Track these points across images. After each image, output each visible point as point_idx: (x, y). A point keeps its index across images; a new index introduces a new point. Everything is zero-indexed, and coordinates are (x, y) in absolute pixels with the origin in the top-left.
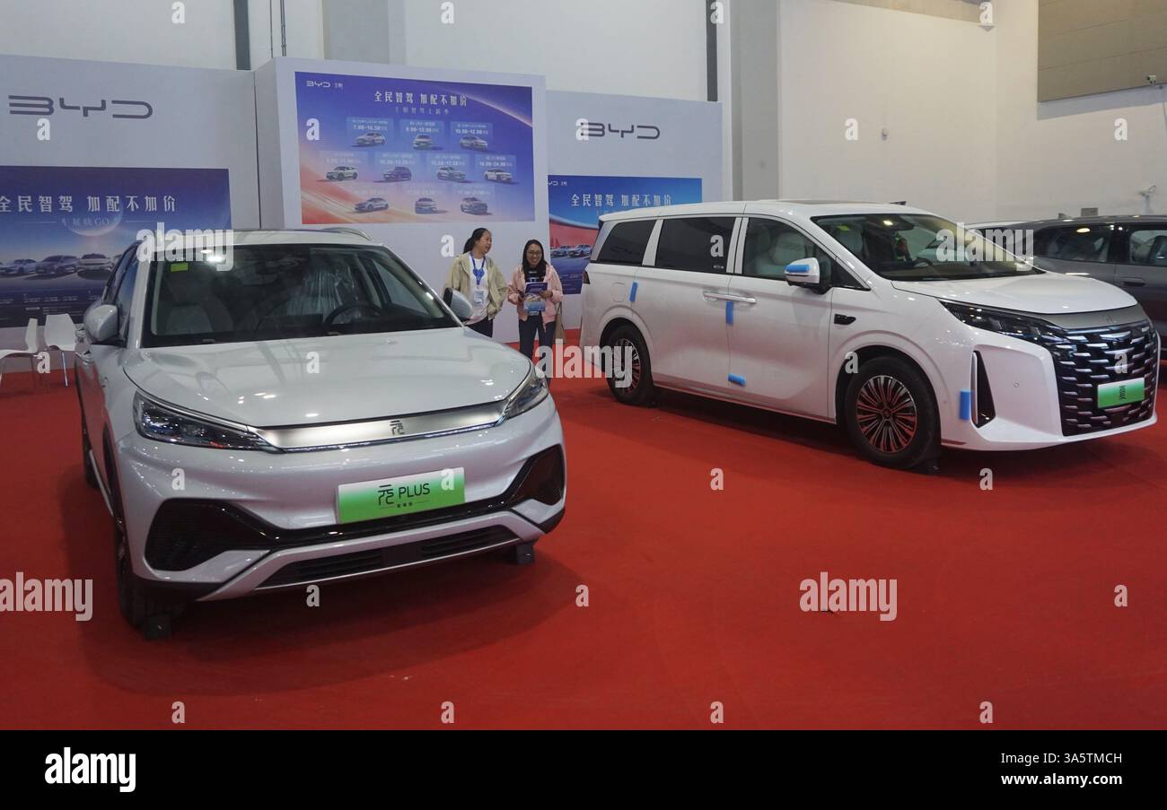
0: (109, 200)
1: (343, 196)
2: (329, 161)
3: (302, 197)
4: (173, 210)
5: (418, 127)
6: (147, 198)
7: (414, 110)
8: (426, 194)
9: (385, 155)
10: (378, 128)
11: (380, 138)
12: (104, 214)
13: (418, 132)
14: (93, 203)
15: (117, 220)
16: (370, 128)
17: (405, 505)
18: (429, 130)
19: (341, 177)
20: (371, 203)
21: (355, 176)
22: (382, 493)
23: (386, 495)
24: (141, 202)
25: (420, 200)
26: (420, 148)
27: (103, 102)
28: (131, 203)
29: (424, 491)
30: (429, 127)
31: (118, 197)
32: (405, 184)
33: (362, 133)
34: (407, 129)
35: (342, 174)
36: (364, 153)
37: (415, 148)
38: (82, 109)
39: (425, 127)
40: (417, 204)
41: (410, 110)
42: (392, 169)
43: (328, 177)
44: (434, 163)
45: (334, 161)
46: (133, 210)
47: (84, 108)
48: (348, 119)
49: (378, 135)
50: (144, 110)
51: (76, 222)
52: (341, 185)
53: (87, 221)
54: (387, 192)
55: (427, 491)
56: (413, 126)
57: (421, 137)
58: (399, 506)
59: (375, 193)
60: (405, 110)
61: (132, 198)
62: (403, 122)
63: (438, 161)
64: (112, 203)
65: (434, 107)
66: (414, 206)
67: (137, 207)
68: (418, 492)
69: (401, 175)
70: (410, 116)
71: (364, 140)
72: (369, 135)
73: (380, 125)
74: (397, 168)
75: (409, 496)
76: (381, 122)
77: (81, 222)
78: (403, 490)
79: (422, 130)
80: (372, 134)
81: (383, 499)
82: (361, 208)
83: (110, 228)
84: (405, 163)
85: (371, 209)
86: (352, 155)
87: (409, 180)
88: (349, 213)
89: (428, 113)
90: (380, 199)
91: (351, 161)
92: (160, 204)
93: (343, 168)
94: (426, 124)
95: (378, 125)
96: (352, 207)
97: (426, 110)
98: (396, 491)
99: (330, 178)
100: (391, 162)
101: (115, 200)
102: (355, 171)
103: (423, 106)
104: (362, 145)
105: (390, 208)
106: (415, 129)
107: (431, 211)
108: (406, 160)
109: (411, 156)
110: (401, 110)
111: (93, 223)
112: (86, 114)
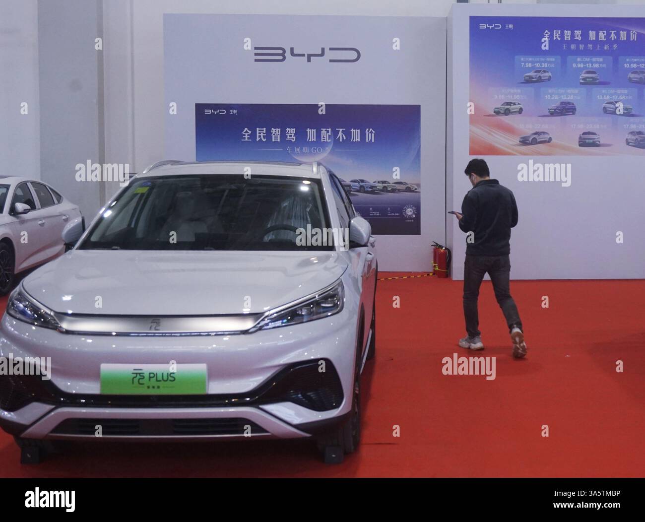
0: (323, 132)
1: (508, 130)
2: (498, 97)
3: (470, 131)
4: (373, 141)
5: (585, 63)
6: (352, 130)
7: (582, 47)
8: (589, 128)
9: (550, 91)
10: (545, 65)
11: (547, 74)
12: (319, 143)
13: (585, 68)
14: (311, 133)
15: (329, 149)
16: (537, 65)
17: (153, 387)
18: (596, 66)
19: (507, 112)
20: (534, 136)
21: (520, 111)
22: (135, 375)
23: (138, 377)
24: (348, 134)
25: (584, 134)
26: (586, 83)
27: (323, 49)
28: (340, 134)
29: (170, 378)
30: (597, 63)
31: (330, 129)
32: (569, 118)
33: (529, 70)
34: (574, 65)
35: (508, 109)
36: (530, 89)
37: (581, 83)
38: (306, 56)
39: (592, 63)
40: (580, 138)
41: (578, 47)
42: (558, 104)
43: (494, 112)
44: (599, 97)
45: (503, 97)
46: (341, 141)
47: (308, 55)
48: (517, 57)
49: (545, 72)
50: (354, 55)
51: (297, 150)
52: (506, 119)
53: (306, 149)
54: (552, 127)
55: (172, 379)
56: (580, 62)
57: (588, 72)
58: (148, 387)
59: (538, 128)
60: (573, 47)
61: (341, 130)
62: (570, 58)
63: (603, 95)
64: (325, 134)
65: (602, 43)
66: (578, 140)
67: (345, 138)
68: (165, 378)
69: (566, 109)
70: (577, 52)
71: (531, 77)
72: (536, 72)
73: (548, 63)
74: (562, 103)
75: (157, 381)
76: (548, 59)
77: (302, 149)
78: (152, 375)
79: (589, 66)
80: (539, 71)
81: (136, 380)
82: (524, 142)
83: (324, 155)
84: (570, 98)
85: (535, 142)
86: (519, 91)
87: (574, 114)
88: (512, 145)
89: (597, 49)
90: (544, 133)
91: (517, 97)
92: (363, 135)
93: (509, 104)
94: (594, 59)
95: (545, 62)
96: (517, 140)
97: (595, 47)
98: (146, 375)
99: (497, 113)
100: (556, 97)
101: (328, 132)
102: (521, 106)
103: (592, 42)
104: (529, 81)
105: (554, 141)
106: (582, 65)
107: (594, 144)
108: (572, 95)
109: (576, 91)
110: (569, 47)
111: (310, 152)
112: (309, 60)
